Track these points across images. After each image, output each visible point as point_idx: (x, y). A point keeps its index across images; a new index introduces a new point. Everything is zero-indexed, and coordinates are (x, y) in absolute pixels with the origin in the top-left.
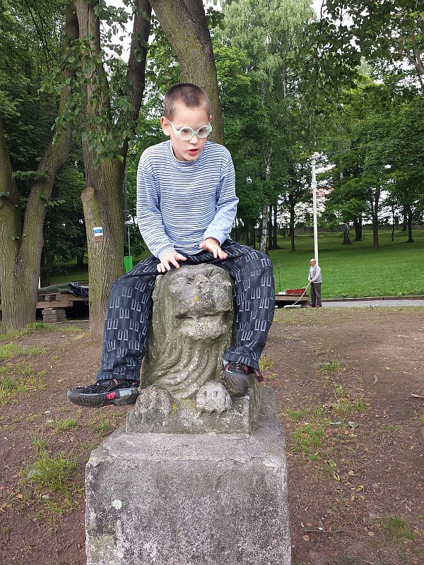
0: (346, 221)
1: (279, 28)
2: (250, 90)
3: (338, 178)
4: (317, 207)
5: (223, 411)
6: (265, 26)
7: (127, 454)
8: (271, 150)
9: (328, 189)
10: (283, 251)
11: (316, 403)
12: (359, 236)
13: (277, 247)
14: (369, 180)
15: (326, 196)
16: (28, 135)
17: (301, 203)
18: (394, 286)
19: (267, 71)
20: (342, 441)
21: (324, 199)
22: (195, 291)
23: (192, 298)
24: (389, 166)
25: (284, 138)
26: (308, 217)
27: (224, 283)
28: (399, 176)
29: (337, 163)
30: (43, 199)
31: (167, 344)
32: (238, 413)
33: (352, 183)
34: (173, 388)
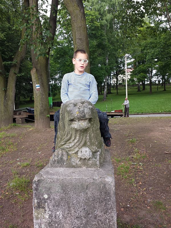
0: (139, 82)
1: (112, 3)
2: (100, 28)
3: (136, 65)
4: (127, 77)
5: (89, 159)
6: (106, 2)
7: (50, 176)
8: (108, 53)
9: (131, 69)
10: (113, 94)
11: (126, 155)
12: (144, 89)
13: (111, 93)
14: (148, 65)
15: (131, 72)
16: (9, 47)
17: (120, 75)
18: (158, 109)
19: (107, 21)
20: (137, 171)
22: (77, 110)
23: (76, 113)
24: (156, 60)
25: (114, 48)
26: (124, 80)
27: (89, 107)
28: (160, 64)
29: (135, 58)
30: (15, 73)
31: (66, 132)
32: (95, 159)
33: (141, 67)
34: (68, 149)
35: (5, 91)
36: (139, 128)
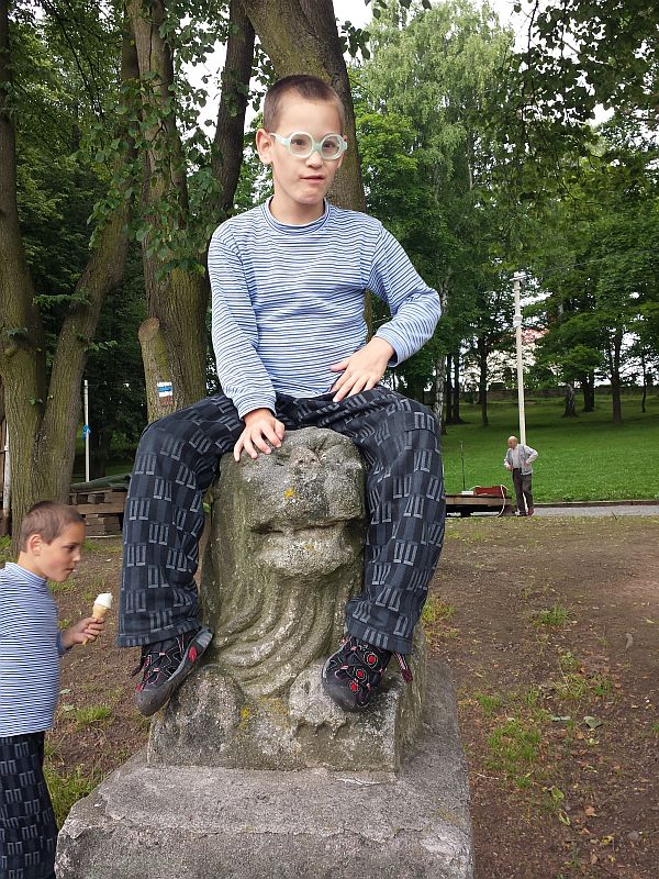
0: (569, 380)
1: (462, 84)
2: (417, 178)
3: (556, 314)
4: (523, 359)
5: (342, 726)
6: (441, 81)
7: (140, 815)
8: (450, 269)
9: (539, 330)
10: (470, 426)
11: (526, 680)
12: (590, 405)
13: (458, 421)
14: (606, 316)
15: (536, 341)
16: (74, 248)
17: (496, 352)
18: (649, 483)
19: (443, 149)
20: (573, 752)
21: (534, 346)
22: (288, 479)
23: (282, 492)
24: (636, 295)
25: (470, 252)
26: (509, 374)
27: (348, 464)
28: (652, 311)
29: (553, 289)
30: (82, 340)
31: (235, 584)
32: (374, 730)
33: (578, 320)
34: (244, 673)
35: (41, 408)
36: (579, 563)
